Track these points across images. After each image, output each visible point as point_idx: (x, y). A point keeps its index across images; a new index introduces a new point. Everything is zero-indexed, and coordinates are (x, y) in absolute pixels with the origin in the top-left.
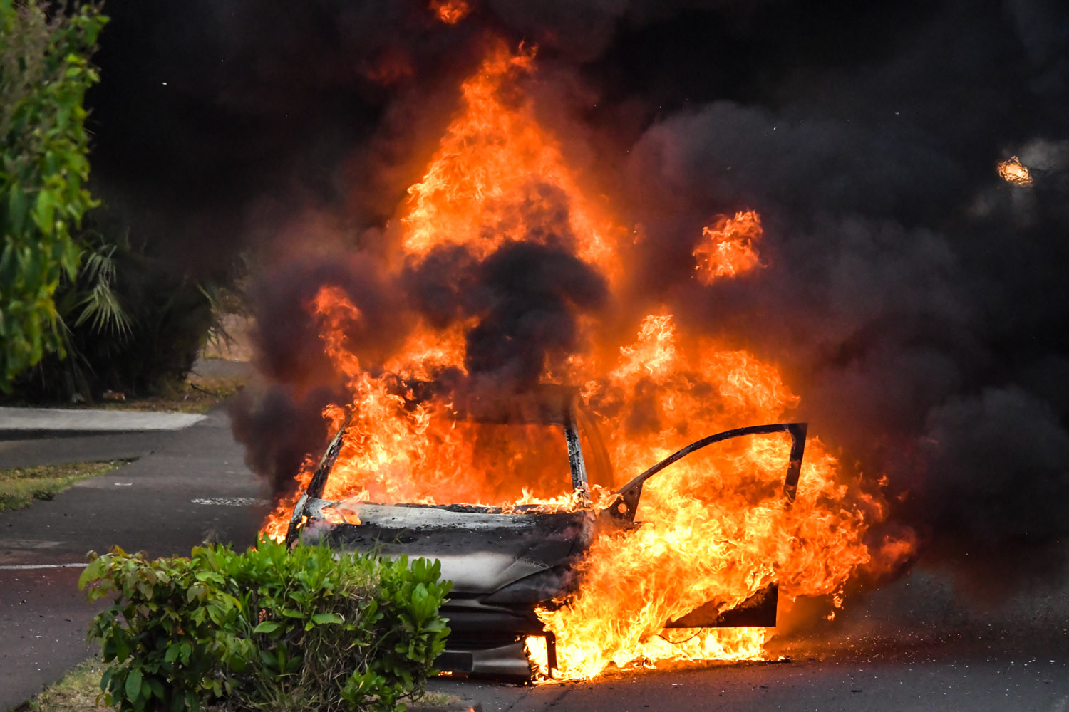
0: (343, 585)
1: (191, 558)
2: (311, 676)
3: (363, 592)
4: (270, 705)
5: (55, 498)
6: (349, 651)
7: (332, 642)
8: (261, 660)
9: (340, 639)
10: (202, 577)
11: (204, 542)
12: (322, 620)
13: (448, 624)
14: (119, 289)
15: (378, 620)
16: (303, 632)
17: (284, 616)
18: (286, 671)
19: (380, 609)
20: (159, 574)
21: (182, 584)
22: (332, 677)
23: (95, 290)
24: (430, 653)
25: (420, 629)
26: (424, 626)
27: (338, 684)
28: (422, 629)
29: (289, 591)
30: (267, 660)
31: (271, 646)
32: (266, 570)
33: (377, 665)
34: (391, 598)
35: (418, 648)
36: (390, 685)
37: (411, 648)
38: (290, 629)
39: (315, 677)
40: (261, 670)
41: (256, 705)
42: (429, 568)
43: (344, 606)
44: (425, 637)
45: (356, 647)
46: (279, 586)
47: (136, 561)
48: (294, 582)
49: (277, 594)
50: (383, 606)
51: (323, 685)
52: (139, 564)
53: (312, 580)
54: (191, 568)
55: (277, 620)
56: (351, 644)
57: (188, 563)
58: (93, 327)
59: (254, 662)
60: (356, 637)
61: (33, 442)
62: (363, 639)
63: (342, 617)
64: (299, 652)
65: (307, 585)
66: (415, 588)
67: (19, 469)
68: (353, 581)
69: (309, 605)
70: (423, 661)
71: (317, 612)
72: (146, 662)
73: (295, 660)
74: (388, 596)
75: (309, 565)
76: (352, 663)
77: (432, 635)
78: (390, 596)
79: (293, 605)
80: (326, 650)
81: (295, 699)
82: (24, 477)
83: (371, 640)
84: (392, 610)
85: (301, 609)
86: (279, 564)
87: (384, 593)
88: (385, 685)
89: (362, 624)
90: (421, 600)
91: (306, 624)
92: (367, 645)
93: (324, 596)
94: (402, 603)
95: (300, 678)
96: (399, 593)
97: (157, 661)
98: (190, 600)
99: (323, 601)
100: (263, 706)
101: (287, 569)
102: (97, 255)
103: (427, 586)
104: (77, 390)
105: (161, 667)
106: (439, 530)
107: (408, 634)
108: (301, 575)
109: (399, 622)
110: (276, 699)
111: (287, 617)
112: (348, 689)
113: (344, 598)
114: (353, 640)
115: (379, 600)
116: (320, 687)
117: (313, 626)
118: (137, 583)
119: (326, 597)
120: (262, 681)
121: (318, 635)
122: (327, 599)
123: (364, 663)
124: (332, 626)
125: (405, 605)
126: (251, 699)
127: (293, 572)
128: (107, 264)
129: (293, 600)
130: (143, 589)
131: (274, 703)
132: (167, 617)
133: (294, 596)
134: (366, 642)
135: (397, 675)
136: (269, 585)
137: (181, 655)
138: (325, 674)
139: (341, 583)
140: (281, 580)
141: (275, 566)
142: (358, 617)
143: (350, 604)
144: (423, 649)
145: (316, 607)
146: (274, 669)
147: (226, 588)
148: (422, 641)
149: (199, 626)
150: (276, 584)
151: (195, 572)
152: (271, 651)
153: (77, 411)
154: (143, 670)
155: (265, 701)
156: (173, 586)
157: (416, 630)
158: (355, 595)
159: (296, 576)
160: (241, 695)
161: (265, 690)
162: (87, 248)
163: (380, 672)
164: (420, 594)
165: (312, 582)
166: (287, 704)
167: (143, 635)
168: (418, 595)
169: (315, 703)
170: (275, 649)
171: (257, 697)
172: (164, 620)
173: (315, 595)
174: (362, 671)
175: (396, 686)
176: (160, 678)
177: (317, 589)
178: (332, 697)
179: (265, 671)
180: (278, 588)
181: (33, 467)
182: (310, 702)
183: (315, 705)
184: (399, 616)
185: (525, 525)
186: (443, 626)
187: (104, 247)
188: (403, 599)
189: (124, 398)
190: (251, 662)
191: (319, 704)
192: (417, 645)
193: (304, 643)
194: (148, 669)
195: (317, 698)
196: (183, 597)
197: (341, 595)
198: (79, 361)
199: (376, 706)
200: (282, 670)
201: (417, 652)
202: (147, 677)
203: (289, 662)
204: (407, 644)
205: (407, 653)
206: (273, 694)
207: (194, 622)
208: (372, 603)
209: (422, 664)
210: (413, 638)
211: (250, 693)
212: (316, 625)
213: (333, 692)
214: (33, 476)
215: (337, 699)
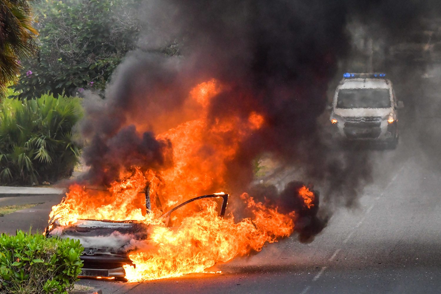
0: (44, 249)
2: (32, 281)
3: (52, 252)
4: (18, 292)
5: (4, 216)
6: (46, 272)
7: (40, 269)
8: (14, 275)
9: (43, 268)
12: (36, 261)
13: (83, 263)
15: (56, 261)
16: (30, 266)
17: (22, 260)
18: (24, 279)
19: (57, 257)
22: (40, 282)
23: (40, 149)
24: (76, 273)
26: (73, 263)
27: (42, 285)
29: (24, 251)
30: (17, 275)
31: (18, 270)
32: (17, 243)
33: (57, 277)
34: (61, 253)
35: (71, 271)
36: (61, 285)
37: (69, 271)
38: (25, 265)
39: (34, 282)
40: (14, 279)
41: (13, 292)
42: (76, 242)
43: (44, 256)
44: (74, 268)
45: (49, 271)
46: (22, 249)
48: (26, 248)
49: (20, 252)
50: (59, 256)
53: (32, 247)
55: (20, 261)
56: (47, 270)
58: (40, 160)
59: (12, 276)
61: (16, 198)
63: (43, 260)
64: (28, 273)
66: (70, 250)
67: (7, 206)
68: (48, 247)
69: (32, 256)
70: (73, 276)
71: (35, 258)
73: (27, 275)
75: (32, 242)
76: (47, 277)
77: (76, 267)
79: (26, 256)
80: (38, 272)
81: (27, 290)
82: (8, 209)
83: (54, 268)
84: (62, 258)
85: (29, 257)
86: (21, 241)
87: (59, 252)
88: (59, 284)
89: (51, 263)
90: (72, 254)
91: (30, 262)
92: (53, 270)
93: (37, 253)
94: (65, 255)
95: (29, 282)
96: (64, 252)
99: (36, 254)
100: (15, 292)
101: (24, 243)
102: (40, 139)
103: (74, 249)
104: (34, 182)
107: (67, 266)
108: (29, 245)
109: (64, 262)
111: (24, 260)
112: (46, 286)
113: (44, 254)
114: (48, 268)
115: (57, 254)
116: (36, 285)
117: (33, 263)
120: (15, 283)
121: (35, 267)
122: (38, 254)
123: (51, 277)
124: (40, 263)
126: (11, 290)
127: (26, 244)
128: (43, 141)
129: (26, 254)
131: (19, 291)
133: (26, 252)
134: (52, 269)
135: (64, 281)
136: (18, 249)
138: (38, 281)
139: (44, 248)
140: (22, 247)
142: (49, 260)
143: (47, 255)
144: (73, 272)
145: (34, 257)
146: (19, 279)
147: (1, 250)
148: (73, 269)
150: (20, 248)
152: (18, 272)
153: (33, 188)
155: (16, 290)
157: (70, 264)
158: (48, 253)
159: (27, 246)
160: (8, 288)
161: (16, 286)
162: (37, 137)
163: (58, 280)
165: (32, 248)
166: (24, 291)
168: (71, 252)
169: (34, 291)
170: (20, 272)
171: (13, 289)
173: (34, 252)
174: (51, 279)
175: (63, 285)
177: (34, 250)
178: (40, 289)
179: (16, 279)
181: (11, 206)
182: (32, 291)
184: (64, 260)
185: (128, 227)
186: (81, 263)
187: (43, 136)
188: (66, 254)
189: (49, 184)
190: (11, 276)
192: (71, 270)
193: (30, 270)
195: (34, 289)
197: (43, 252)
198: (35, 172)
199: (56, 292)
200: (22, 279)
201: (71, 273)
203: (25, 276)
204: (67, 270)
205: (67, 273)
206: (19, 288)
208: (54, 255)
209: (73, 277)
210: (69, 268)
211: (10, 287)
212: (34, 263)
213: (40, 287)
214: (11, 208)
215: (42, 290)
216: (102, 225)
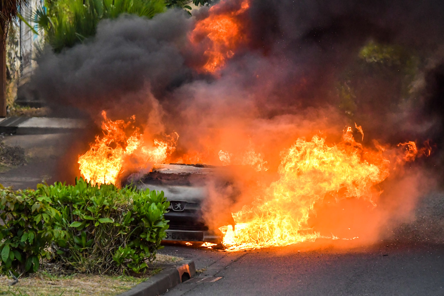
0: (114, 203)
1: (35, 189)
2: (98, 249)
3: (125, 207)
4: (78, 264)
6: (117, 236)
7: (109, 232)
8: (73, 240)
9: (113, 231)
10: (40, 199)
11: (43, 182)
12: (102, 221)
13: (168, 223)
15: (131, 221)
16: (94, 227)
17: (84, 219)
18: (86, 246)
19: (132, 215)
20: (18, 197)
21: (29, 203)
22: (109, 249)
24: (158, 238)
25: (153, 226)
26: (155, 224)
27: (111, 253)
28: (154, 226)
29: (87, 206)
30: (77, 240)
31: (79, 233)
32: (77, 195)
33: (132, 243)
35: (152, 235)
36: (138, 254)
37: (148, 236)
38: (87, 226)
39: (100, 250)
40: (73, 246)
41: (71, 263)
42: (158, 195)
43: (115, 214)
44: (155, 230)
45: (120, 235)
46: (83, 204)
47: (8, 190)
48: (90, 202)
49: (81, 208)
50: (135, 214)
51: (105, 254)
52: (9, 193)
54: (35, 195)
55: (81, 221)
56: (118, 233)
57: (34, 192)
59: (70, 242)
60: (121, 229)
62: (124, 231)
63: (113, 220)
64: (92, 237)
65: (96, 204)
66: (151, 205)
68: (119, 202)
69: (97, 214)
70: (154, 242)
71: (101, 217)
72: (12, 242)
73: (90, 241)
74: (137, 209)
75: (97, 194)
76: (118, 242)
77: (159, 229)
78: (138, 209)
79: (89, 214)
80: (105, 236)
81: (90, 260)
83: (128, 231)
84: (138, 216)
85: (93, 216)
86: (83, 193)
87: (135, 208)
88: (135, 254)
89: (123, 223)
90: (153, 211)
91: (95, 222)
92: (126, 234)
93: (104, 209)
94: (143, 213)
95: (93, 250)
96: (142, 208)
97: (17, 241)
98: (33, 211)
99: (103, 212)
100: (74, 264)
101: (87, 195)
103: (156, 204)
105: (19, 245)
107: (147, 228)
108: (93, 198)
109: (142, 222)
110: (81, 261)
111: (86, 219)
112: (117, 256)
113: (115, 210)
114: (119, 231)
115: (132, 211)
116: (102, 255)
118: (7, 202)
119: (106, 209)
120: (73, 251)
121: (102, 229)
122: (106, 211)
123: (124, 243)
124: (109, 224)
125: (145, 214)
126: (68, 260)
127: (89, 197)
129: (89, 211)
130: (9, 205)
131: (80, 263)
132: (22, 219)
133: (89, 209)
134: (126, 232)
135: (142, 248)
136: (78, 203)
137: (29, 238)
138: (105, 248)
140: (84, 200)
141: (80, 194)
142: (122, 219)
143: (118, 213)
144: (154, 236)
145: (100, 214)
146: (80, 245)
147: (55, 205)
148: (154, 232)
149: (38, 224)
150: (81, 203)
151: (37, 196)
152: (79, 236)
154: (10, 246)
155: (76, 261)
156: (25, 204)
157: (151, 225)
158: (120, 209)
159: (91, 199)
160: (64, 258)
161: (75, 256)
163: (133, 248)
164: (153, 208)
165: (98, 202)
166: (86, 263)
167: (12, 228)
168: (152, 209)
170: (80, 235)
171: (71, 259)
172: (20, 221)
173: (100, 208)
174: (123, 246)
175: (140, 254)
176: (19, 249)
177: (101, 205)
178: (109, 259)
179: (76, 246)
180: (82, 205)
182: (98, 262)
183: (100, 263)
184: (142, 219)
186: (165, 224)
188: (144, 211)
190: (68, 242)
191: (102, 263)
192: (152, 234)
193: (94, 233)
194: (13, 245)
195: (101, 260)
196: (30, 209)
197: (113, 209)
199: (131, 264)
200: (84, 246)
201: (151, 237)
202: (13, 249)
203: (88, 242)
204: (146, 233)
205: (146, 238)
206: (80, 258)
207: (35, 222)
208: (129, 213)
209: (154, 243)
210: (149, 230)
211: (67, 257)
212: (100, 223)
213: (109, 257)
215: (111, 261)
216: (195, 170)
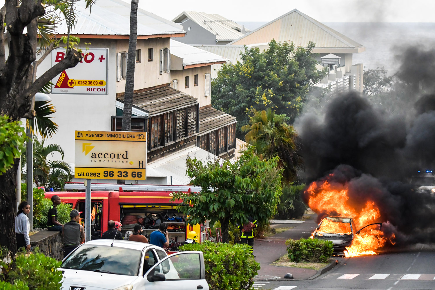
3: (322, 245)
5: (284, 232)
6: (320, 253)
7: (318, 251)
10: (301, 243)
11: (302, 238)
12: (317, 248)
13: (333, 249)
14: (294, 204)
15: (324, 249)
16: (314, 250)
19: (324, 247)
20: (295, 242)
23: (291, 205)
27: (319, 257)
30: (310, 254)
33: (324, 254)
42: (331, 242)
43: (320, 247)
48: (313, 244)
49: (311, 245)
52: (293, 241)
55: (311, 248)
57: (299, 241)
58: (290, 209)
61: (283, 225)
64: (314, 253)
66: (329, 244)
68: (321, 243)
69: (315, 247)
77: (331, 250)
79: (313, 246)
84: (326, 247)
86: (312, 241)
87: (325, 245)
89: (322, 249)
90: (330, 246)
95: (314, 256)
96: (327, 245)
97: (295, 254)
98: (299, 246)
99: (317, 246)
103: (331, 244)
104: (288, 218)
106: (333, 237)
108: (314, 242)
109: (327, 249)
114: (321, 251)
120: (309, 256)
121: (316, 250)
123: (322, 254)
125: (328, 247)
128: (292, 201)
130: (293, 244)
131: (311, 259)
134: (323, 252)
135: (327, 256)
137: (298, 253)
138: (317, 256)
139: (319, 244)
140: (311, 243)
146: (311, 255)
147: (304, 244)
153: (288, 220)
154: (293, 255)
155: (309, 259)
156: (297, 244)
160: (306, 258)
162: (290, 199)
163: (325, 256)
167: (293, 250)
170: (311, 252)
172: (296, 248)
176: (295, 256)
177: (316, 244)
182: (315, 259)
187: (292, 199)
189: (295, 219)
190: (307, 254)
191: (317, 259)
198: (289, 214)
205: (328, 253)
207: (300, 249)
209: (330, 254)
210: (329, 251)
215: (319, 259)
